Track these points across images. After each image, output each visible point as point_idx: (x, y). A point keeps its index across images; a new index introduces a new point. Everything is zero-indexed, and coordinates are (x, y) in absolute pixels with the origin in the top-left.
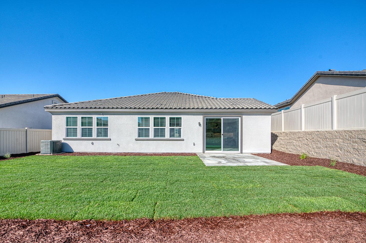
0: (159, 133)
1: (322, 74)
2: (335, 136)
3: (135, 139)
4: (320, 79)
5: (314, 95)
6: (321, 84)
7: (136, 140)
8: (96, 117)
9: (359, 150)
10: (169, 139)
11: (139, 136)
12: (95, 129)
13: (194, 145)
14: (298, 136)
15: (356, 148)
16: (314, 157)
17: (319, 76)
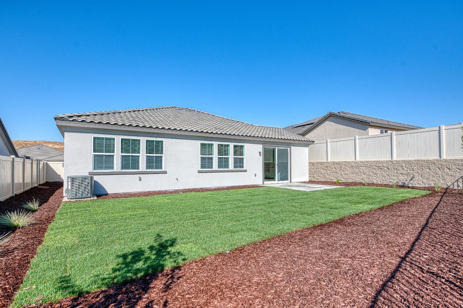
0: (223, 163)
1: (335, 115)
2: (360, 165)
3: (198, 171)
4: (330, 118)
5: (325, 130)
6: (332, 123)
7: (198, 173)
8: (146, 139)
9: (377, 174)
10: (233, 170)
11: (202, 168)
12: (144, 157)
13: (255, 176)
14: (326, 166)
15: (375, 173)
16: (343, 181)
17: (330, 116)
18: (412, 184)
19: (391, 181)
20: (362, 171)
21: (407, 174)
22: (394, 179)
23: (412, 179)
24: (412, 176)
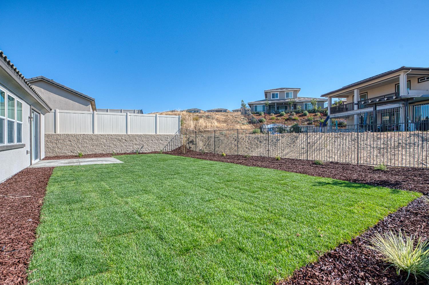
9: (117, 145)
17: (41, 80)
18: (142, 151)
19: (128, 150)
20: (102, 143)
21: (139, 145)
22: (130, 149)
23: (142, 148)
24: (142, 145)
